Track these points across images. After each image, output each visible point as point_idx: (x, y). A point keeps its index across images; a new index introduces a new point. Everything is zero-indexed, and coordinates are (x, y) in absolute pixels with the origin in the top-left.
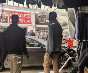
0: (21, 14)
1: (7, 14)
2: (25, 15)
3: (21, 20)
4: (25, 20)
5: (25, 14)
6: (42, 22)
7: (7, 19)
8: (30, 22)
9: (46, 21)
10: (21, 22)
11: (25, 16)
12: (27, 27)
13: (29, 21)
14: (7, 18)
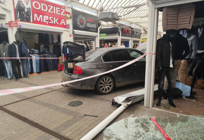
0: (52, 7)
1: (27, 4)
2: (58, 10)
3: (51, 18)
4: (58, 19)
5: (57, 8)
6: (81, 27)
7: (28, 13)
8: (65, 25)
9: (86, 24)
10: (52, 22)
11: (58, 12)
12: (61, 33)
13: (64, 23)
14: (28, 11)
